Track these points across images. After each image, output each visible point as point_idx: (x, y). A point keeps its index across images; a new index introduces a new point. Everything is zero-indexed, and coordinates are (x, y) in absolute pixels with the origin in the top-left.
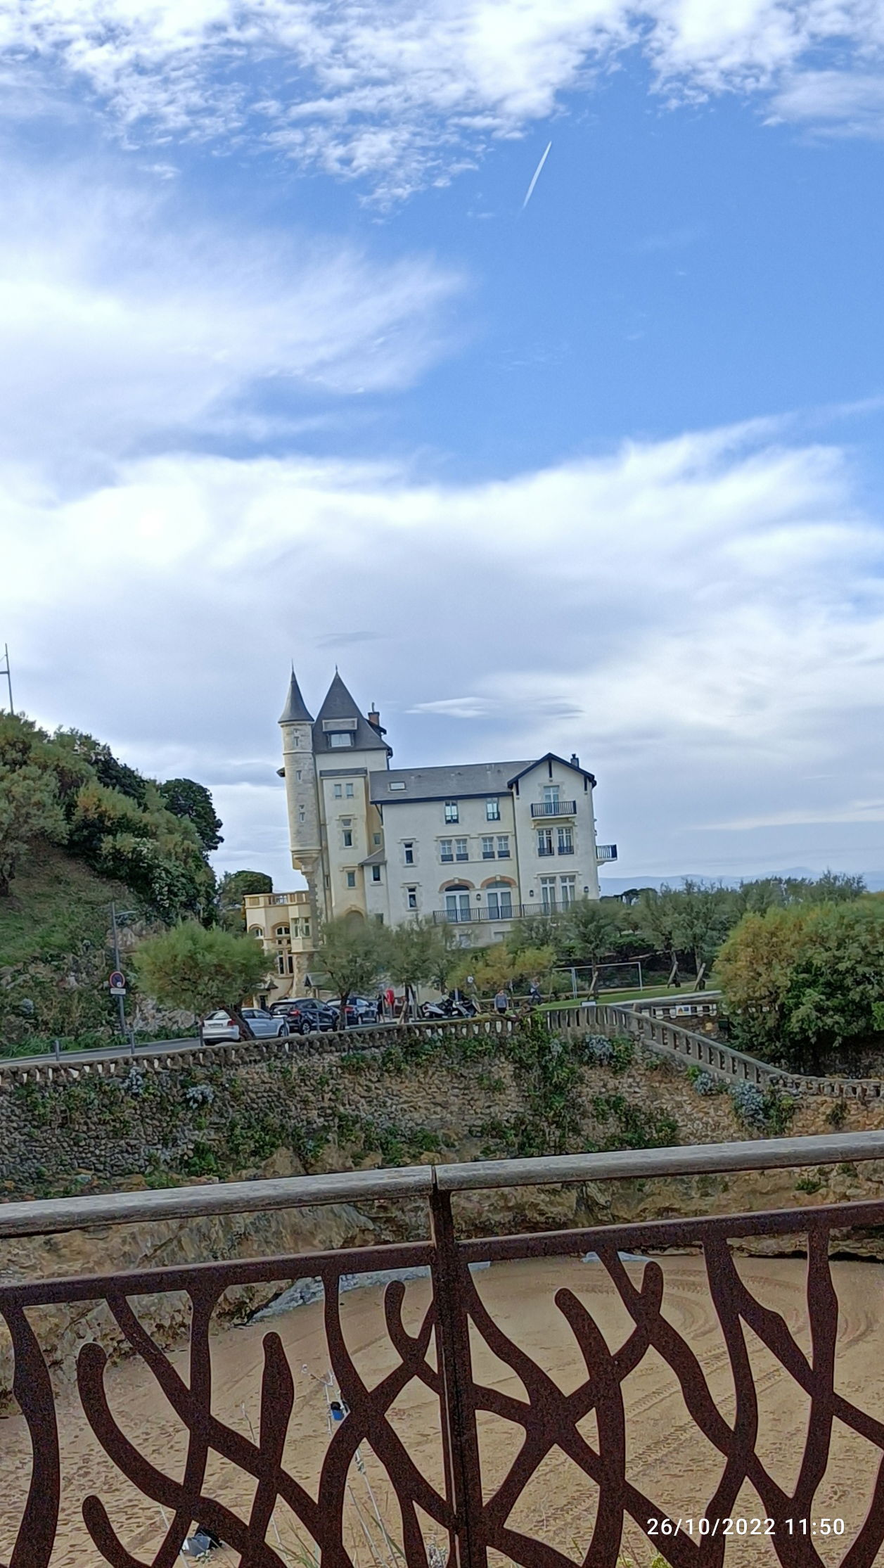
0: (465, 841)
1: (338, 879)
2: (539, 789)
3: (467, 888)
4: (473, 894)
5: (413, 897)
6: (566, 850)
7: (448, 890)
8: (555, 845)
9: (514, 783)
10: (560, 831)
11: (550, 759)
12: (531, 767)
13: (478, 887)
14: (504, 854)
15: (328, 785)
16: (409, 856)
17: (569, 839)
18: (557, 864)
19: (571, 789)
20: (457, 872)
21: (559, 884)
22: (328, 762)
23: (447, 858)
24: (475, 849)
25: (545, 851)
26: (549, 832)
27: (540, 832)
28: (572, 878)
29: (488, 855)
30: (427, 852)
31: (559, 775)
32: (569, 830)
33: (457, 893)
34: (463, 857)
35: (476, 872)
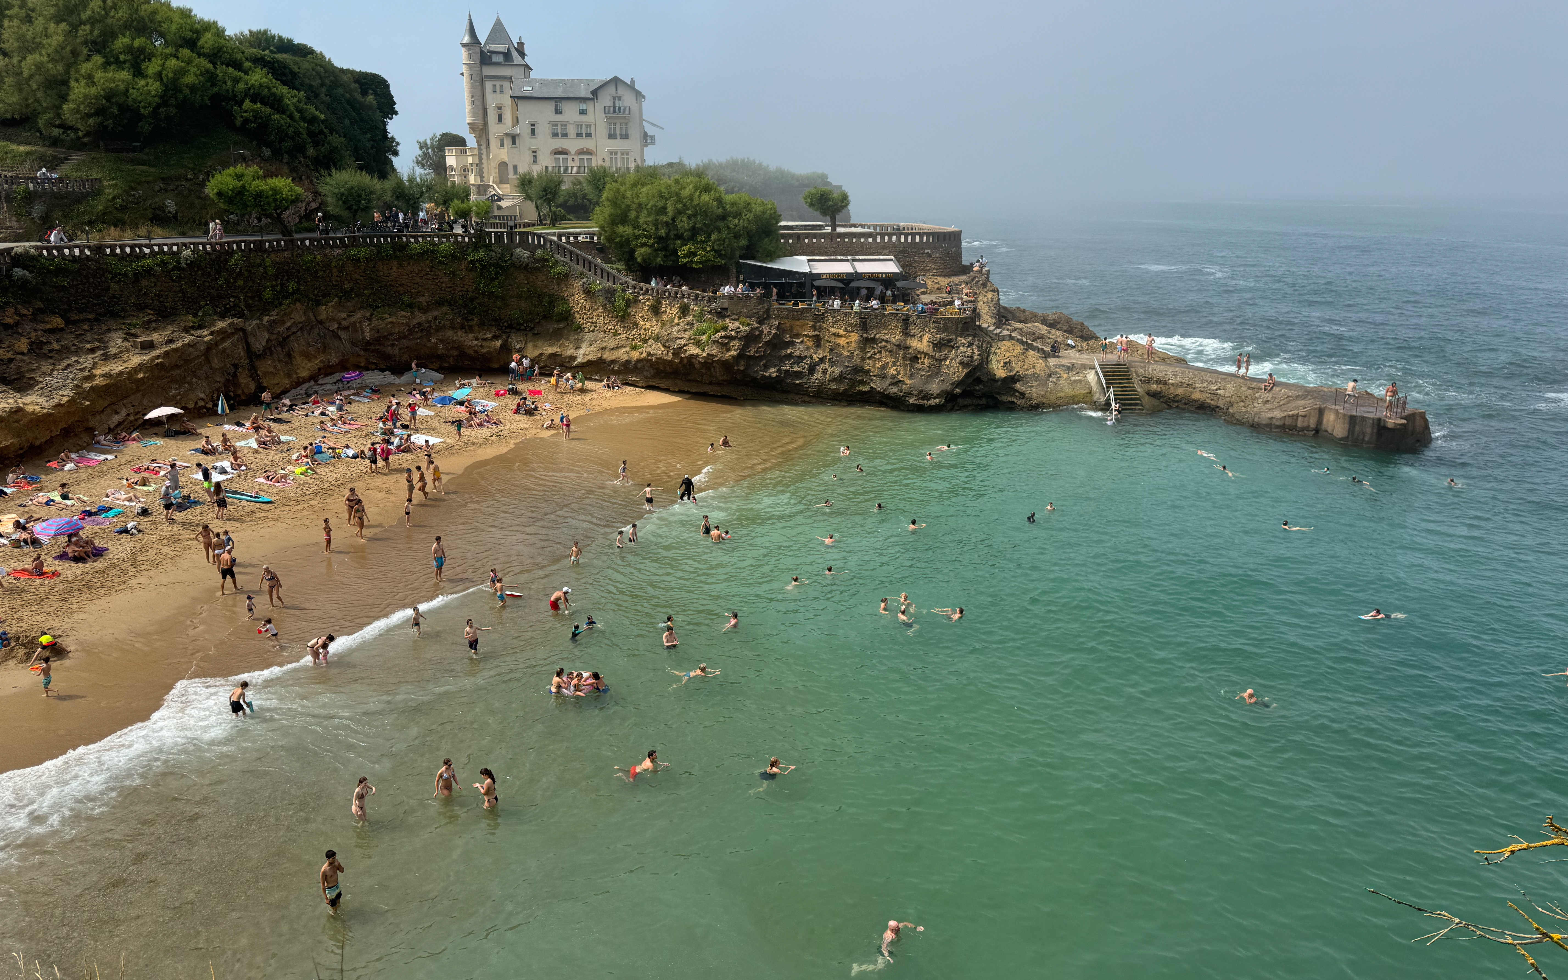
0: (566, 125)
1: (494, 143)
2: (609, 97)
3: (566, 154)
4: (570, 158)
5: (535, 156)
6: (625, 136)
7: (555, 154)
8: (618, 132)
9: (595, 93)
10: (621, 124)
11: (616, 81)
12: (605, 85)
13: (573, 153)
14: (589, 135)
15: (489, 85)
16: (533, 132)
17: (626, 130)
18: (618, 144)
19: (628, 100)
20: (560, 143)
21: (619, 156)
22: (488, 71)
23: (555, 135)
24: (572, 131)
25: (612, 136)
26: (615, 124)
27: (610, 124)
28: (627, 154)
29: (579, 135)
30: (544, 130)
31: (621, 91)
32: (626, 124)
33: (561, 157)
34: (565, 135)
35: (572, 145)
